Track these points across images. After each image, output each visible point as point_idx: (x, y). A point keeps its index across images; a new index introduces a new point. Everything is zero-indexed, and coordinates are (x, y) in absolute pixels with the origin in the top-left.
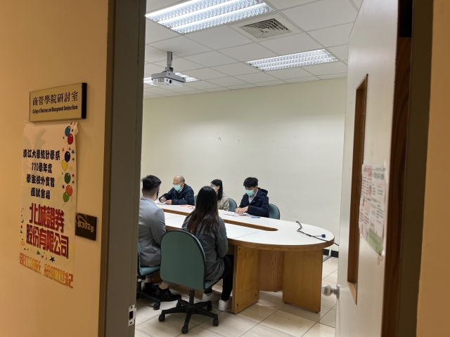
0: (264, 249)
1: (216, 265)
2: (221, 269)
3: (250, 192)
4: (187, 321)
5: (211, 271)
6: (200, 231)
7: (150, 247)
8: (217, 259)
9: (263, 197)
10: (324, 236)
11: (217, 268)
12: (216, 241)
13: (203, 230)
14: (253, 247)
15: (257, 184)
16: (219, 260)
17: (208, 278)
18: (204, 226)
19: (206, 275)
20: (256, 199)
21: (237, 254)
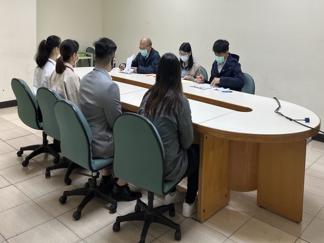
0: (235, 139)
1: (177, 160)
2: (184, 165)
3: (221, 59)
4: (144, 234)
5: (171, 169)
6: (159, 113)
7: (103, 133)
8: (179, 152)
9: (233, 64)
10: (307, 120)
11: (179, 163)
12: (178, 128)
13: (163, 112)
14: (223, 137)
15: (227, 49)
16: (182, 152)
17: (168, 177)
18: (164, 107)
19: (165, 174)
20: (226, 67)
21: (203, 144)
